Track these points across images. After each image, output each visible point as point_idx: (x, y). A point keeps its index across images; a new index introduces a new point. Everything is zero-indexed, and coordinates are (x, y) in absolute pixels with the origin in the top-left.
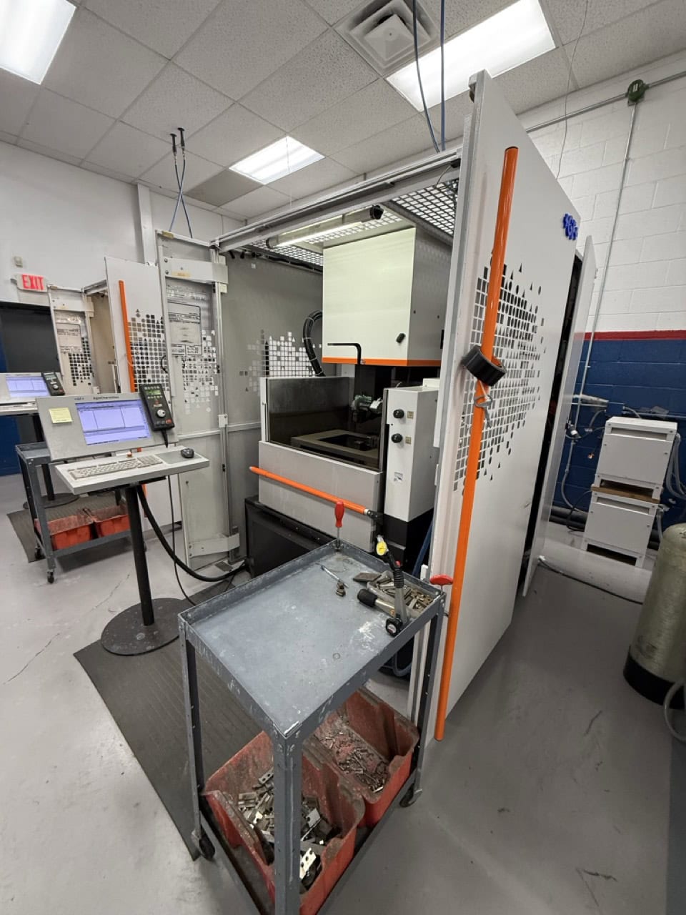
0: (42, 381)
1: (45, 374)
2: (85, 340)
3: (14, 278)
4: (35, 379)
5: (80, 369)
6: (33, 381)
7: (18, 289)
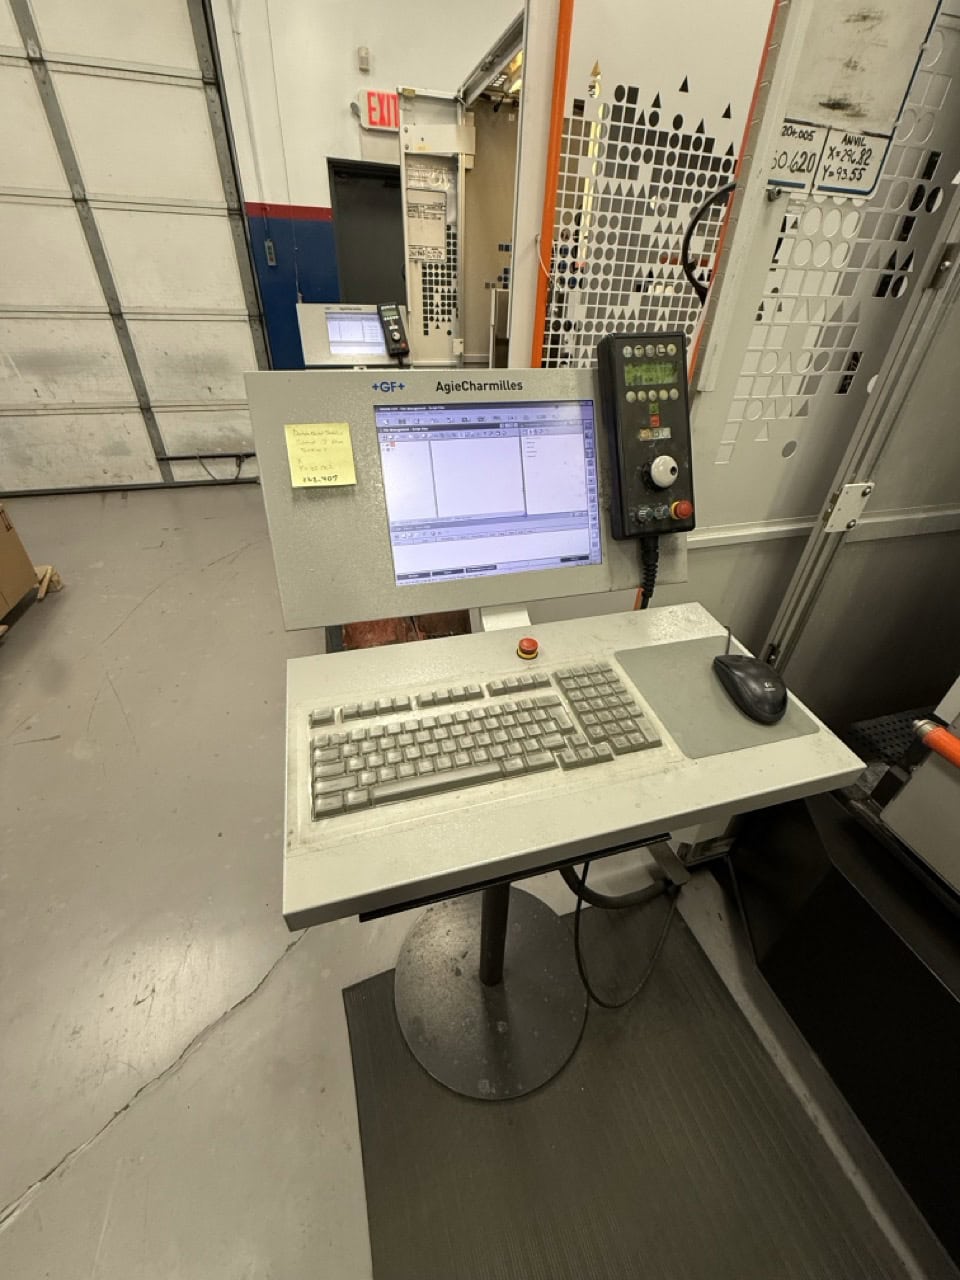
0: (377, 324)
1: (383, 308)
2: (452, 231)
3: (356, 102)
4: (367, 319)
5: (437, 299)
6: (364, 322)
7: (361, 126)
